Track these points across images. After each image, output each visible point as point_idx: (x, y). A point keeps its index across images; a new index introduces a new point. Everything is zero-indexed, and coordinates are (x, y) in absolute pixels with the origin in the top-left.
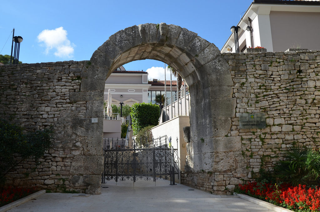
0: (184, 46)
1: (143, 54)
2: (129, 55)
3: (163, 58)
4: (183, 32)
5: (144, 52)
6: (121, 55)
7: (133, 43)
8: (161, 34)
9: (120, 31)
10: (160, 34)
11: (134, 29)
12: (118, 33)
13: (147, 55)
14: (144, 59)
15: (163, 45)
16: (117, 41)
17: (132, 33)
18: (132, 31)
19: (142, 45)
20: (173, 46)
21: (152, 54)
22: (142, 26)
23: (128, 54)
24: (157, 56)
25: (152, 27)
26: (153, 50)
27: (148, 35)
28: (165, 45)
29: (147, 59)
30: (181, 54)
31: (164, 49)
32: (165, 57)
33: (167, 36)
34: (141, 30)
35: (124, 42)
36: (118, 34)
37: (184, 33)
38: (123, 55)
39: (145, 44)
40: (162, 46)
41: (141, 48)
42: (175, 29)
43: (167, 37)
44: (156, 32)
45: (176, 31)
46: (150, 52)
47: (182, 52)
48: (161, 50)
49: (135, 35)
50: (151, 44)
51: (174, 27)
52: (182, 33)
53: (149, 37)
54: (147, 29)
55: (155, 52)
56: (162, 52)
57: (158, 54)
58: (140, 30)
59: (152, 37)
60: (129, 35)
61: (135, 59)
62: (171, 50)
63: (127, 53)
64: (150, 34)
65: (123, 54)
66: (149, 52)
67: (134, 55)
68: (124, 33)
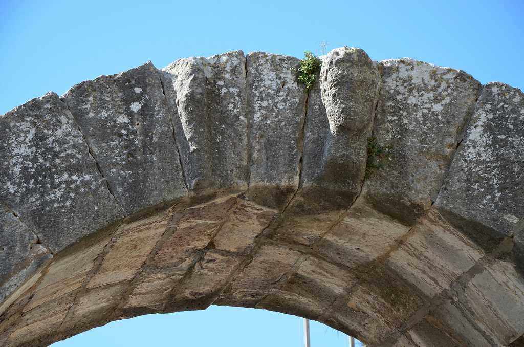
0: (502, 210)
1: (191, 268)
2: (97, 270)
3: (336, 297)
4: (493, 111)
5: (200, 254)
6: (38, 276)
7: (135, 189)
8: (332, 127)
9: (35, 105)
10: (325, 124)
11: (138, 90)
12: (20, 114)
13: (223, 277)
14: (200, 303)
15: (344, 201)
16: (17, 170)
17: (122, 119)
18: (128, 101)
19: (196, 200)
20: (419, 207)
21: (256, 271)
22: (196, 69)
23: (89, 267)
24: (296, 281)
25: (269, 79)
26: (270, 236)
27: (238, 134)
28: (359, 202)
29: (220, 302)
30: (476, 270)
31: (349, 230)
32: (349, 291)
33: (372, 140)
34: (191, 98)
35: (69, 183)
36: (24, 126)
37: (502, 118)
38: (52, 270)
39: (214, 196)
40: (339, 207)
41: (184, 225)
42: (435, 89)
43: (373, 150)
44: (298, 112)
45: (438, 108)
46: (247, 256)
47: (488, 250)
48: (330, 237)
49: (146, 132)
50: (260, 197)
51: (427, 77)
52: (483, 117)
53: (250, 148)
54: (234, 90)
55: (284, 250)
56: (331, 254)
57: (306, 267)
58: (181, 96)
59: (270, 144)
60: (106, 131)
61: (134, 302)
62: (400, 242)
63: (83, 259)
64: (250, 126)
65: (56, 269)
66: (237, 254)
67: (128, 274)
68: (66, 122)
